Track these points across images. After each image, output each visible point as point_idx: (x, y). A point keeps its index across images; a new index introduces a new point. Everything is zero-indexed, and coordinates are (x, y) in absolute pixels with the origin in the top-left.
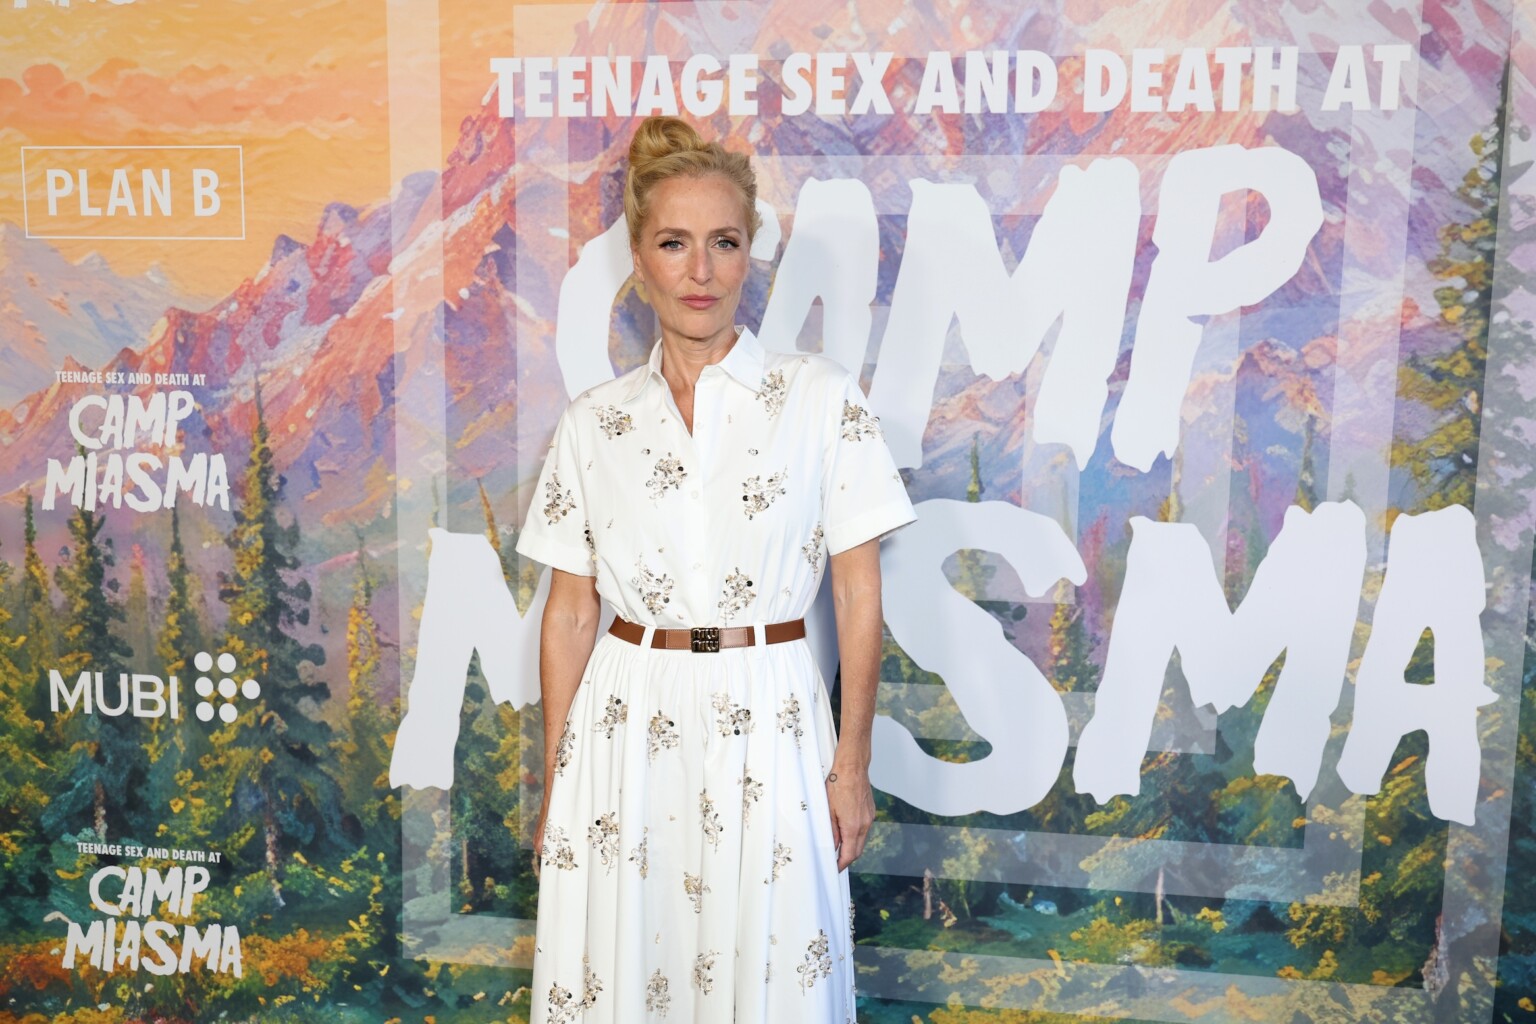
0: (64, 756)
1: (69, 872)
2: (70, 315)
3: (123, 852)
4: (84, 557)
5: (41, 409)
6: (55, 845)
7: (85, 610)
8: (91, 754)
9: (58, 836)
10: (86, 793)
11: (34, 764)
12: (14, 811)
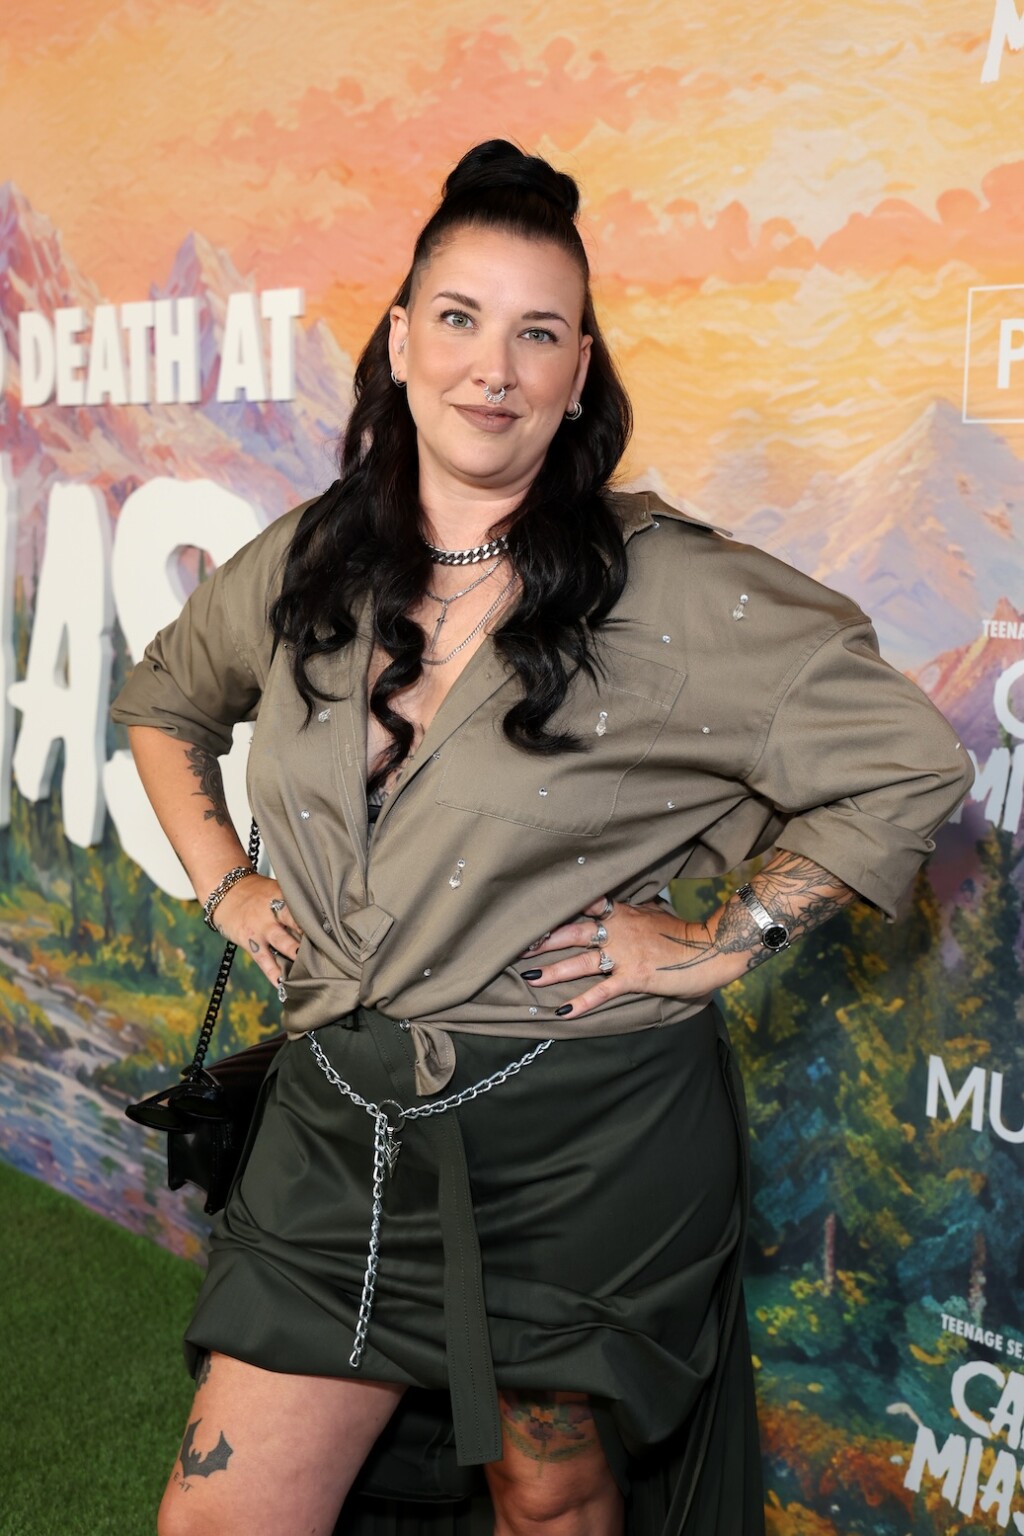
0: (937, 1184)
1: (926, 1352)
2: (1012, 536)
3: (1005, 1346)
4: (994, 899)
5: (958, 673)
6: (912, 1308)
7: (988, 977)
8: (975, 1190)
9: (917, 1297)
10: (961, 1245)
11: (896, 1185)
12: (863, 1245)
